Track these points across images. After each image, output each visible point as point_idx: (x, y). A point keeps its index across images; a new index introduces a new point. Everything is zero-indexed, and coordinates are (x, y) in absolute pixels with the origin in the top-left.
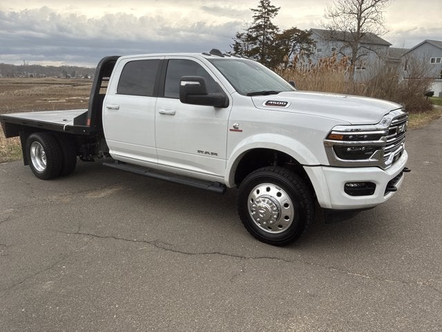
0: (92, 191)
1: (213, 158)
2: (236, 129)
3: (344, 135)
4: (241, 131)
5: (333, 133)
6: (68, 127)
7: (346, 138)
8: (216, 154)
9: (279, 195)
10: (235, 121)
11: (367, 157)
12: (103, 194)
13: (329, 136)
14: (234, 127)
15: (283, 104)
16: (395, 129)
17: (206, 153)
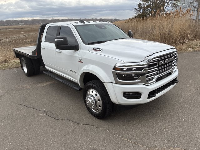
0: (42, 82)
1: (75, 74)
2: (80, 61)
3: (121, 68)
4: (82, 62)
5: (116, 67)
6: (30, 56)
7: (122, 70)
8: (76, 72)
9: (96, 95)
10: (80, 58)
11: (136, 79)
12: (45, 85)
13: (115, 68)
14: (80, 60)
15: (99, 50)
16: (157, 63)
17: (73, 71)
